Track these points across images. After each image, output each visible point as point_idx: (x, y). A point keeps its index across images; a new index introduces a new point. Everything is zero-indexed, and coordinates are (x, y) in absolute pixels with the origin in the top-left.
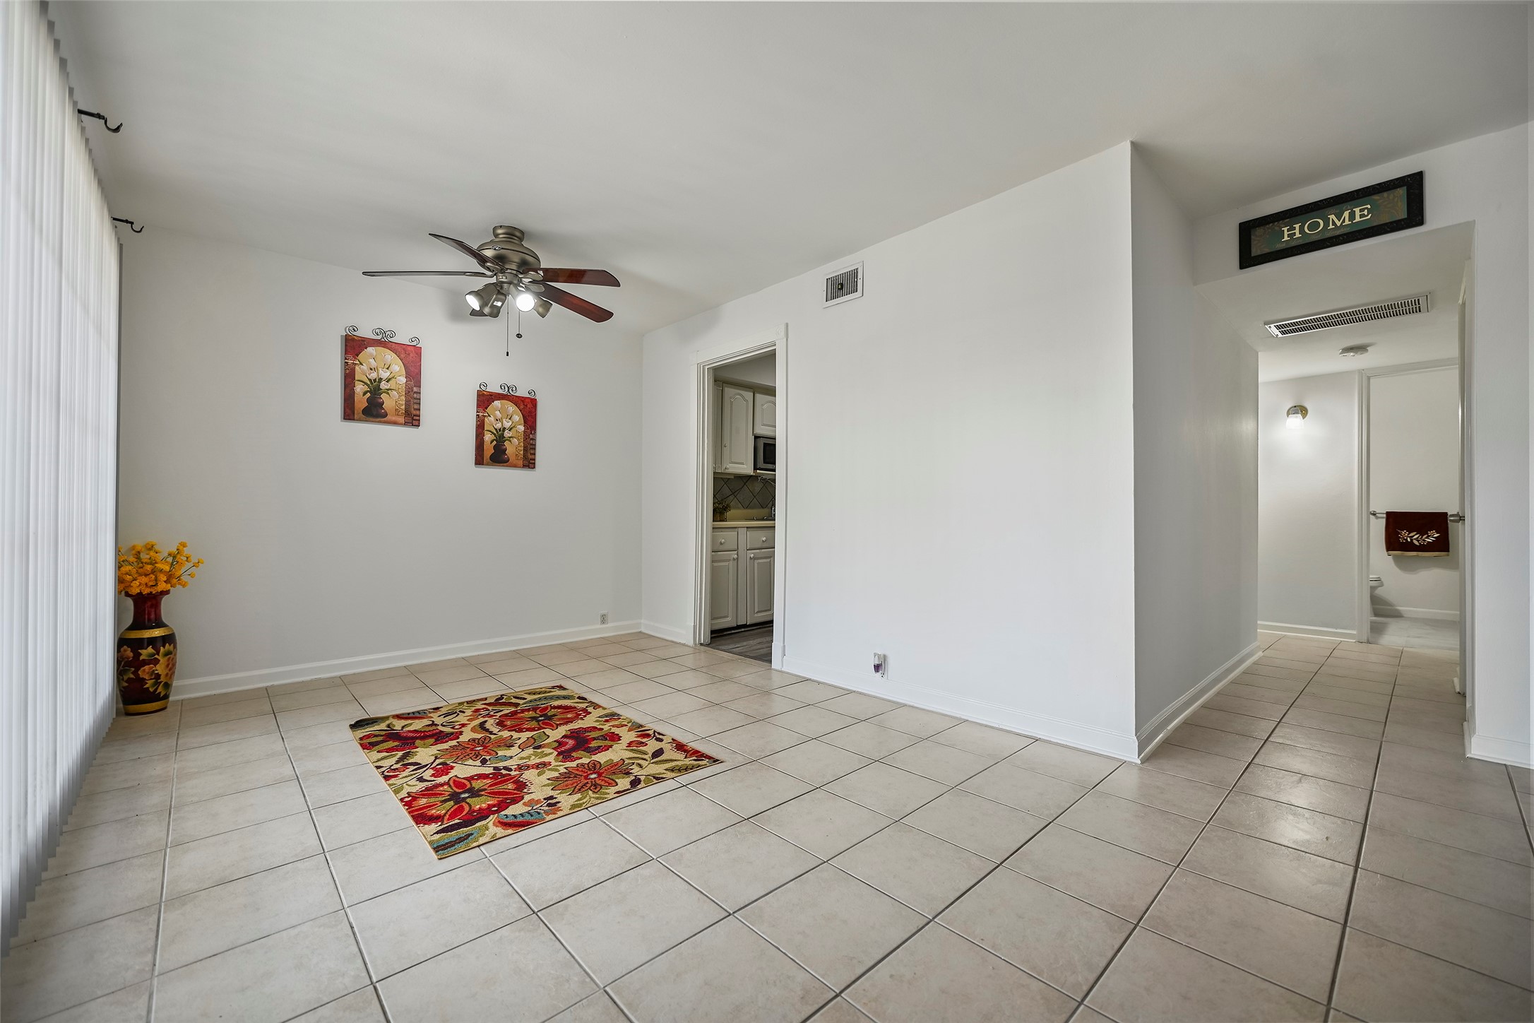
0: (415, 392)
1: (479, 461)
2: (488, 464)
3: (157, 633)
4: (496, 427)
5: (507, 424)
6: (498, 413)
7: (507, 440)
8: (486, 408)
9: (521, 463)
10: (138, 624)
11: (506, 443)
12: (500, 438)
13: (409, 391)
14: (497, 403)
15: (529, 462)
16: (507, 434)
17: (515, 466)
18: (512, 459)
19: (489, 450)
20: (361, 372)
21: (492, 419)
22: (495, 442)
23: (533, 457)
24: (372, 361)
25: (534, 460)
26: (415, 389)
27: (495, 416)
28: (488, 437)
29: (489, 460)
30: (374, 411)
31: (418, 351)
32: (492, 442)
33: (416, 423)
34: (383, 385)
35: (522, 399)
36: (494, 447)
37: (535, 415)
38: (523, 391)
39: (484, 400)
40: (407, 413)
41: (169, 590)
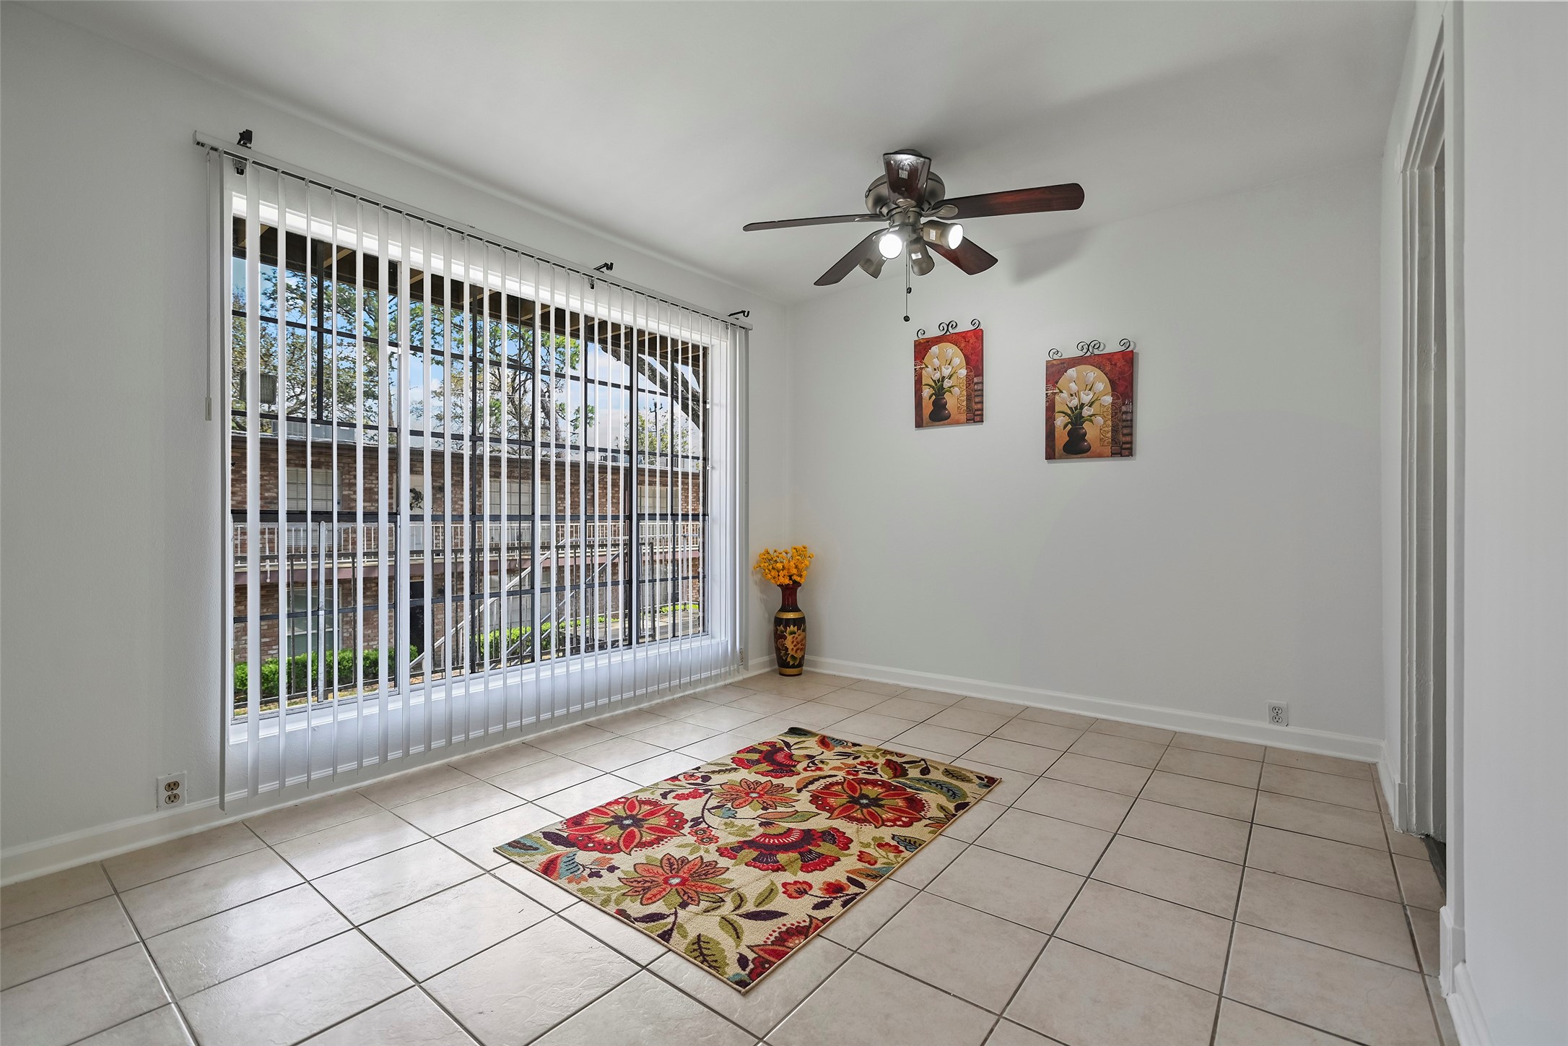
0: (975, 384)
1: (1050, 455)
2: (1060, 458)
3: (791, 615)
4: (1070, 405)
5: (1087, 398)
6: (1073, 385)
7: (1087, 420)
8: (1057, 383)
9: (1108, 450)
10: (784, 608)
12: (1077, 419)
14: (1072, 372)
15: (1122, 445)
16: (1086, 412)
17: (1100, 456)
18: (1095, 446)
19: (1062, 437)
20: (929, 375)
21: (1065, 395)
22: (1070, 427)
23: (1128, 439)
24: (936, 360)
25: (1131, 443)
26: (976, 380)
27: (1069, 389)
28: (1060, 421)
29: (1062, 451)
30: (940, 413)
31: (977, 334)
32: (1065, 426)
33: (978, 418)
35: (1110, 357)
36: (1069, 433)
37: (1132, 375)
38: (1113, 347)
39: (1055, 371)
40: (969, 409)
41: (797, 584)
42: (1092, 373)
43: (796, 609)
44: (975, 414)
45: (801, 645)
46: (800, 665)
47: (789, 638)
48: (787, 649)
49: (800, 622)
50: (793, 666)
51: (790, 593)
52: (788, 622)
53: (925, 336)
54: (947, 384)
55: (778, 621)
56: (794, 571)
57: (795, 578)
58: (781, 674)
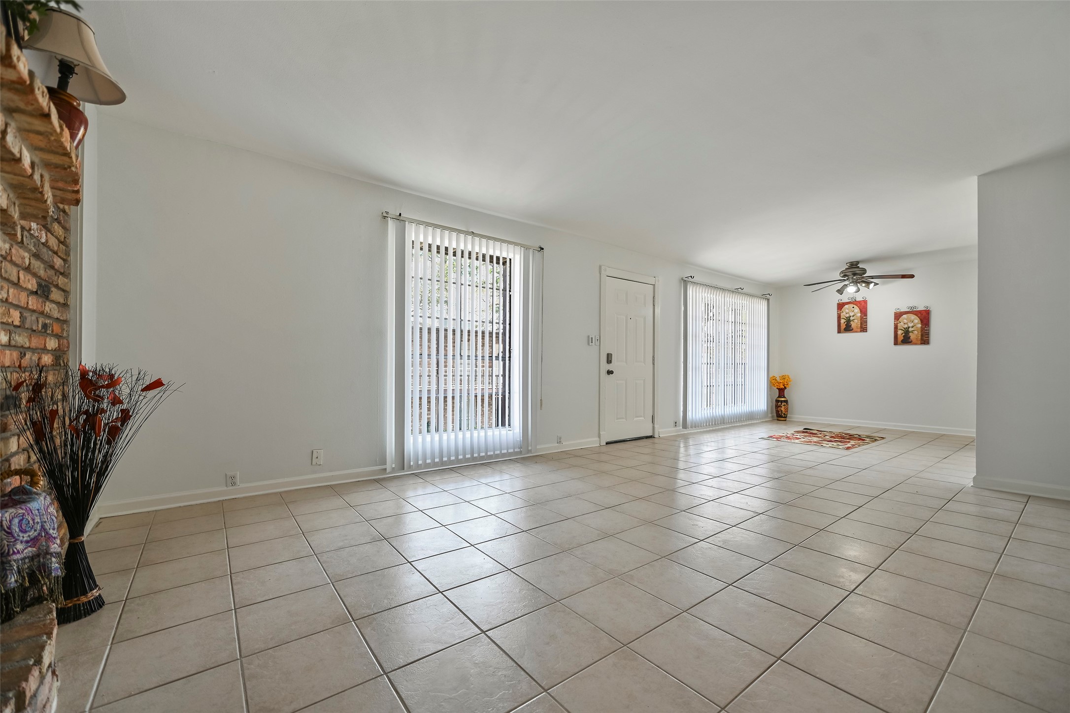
0: (864, 319)
1: (896, 343)
2: (900, 344)
3: (783, 399)
4: (904, 327)
5: (911, 325)
6: (905, 320)
7: (911, 332)
8: (899, 320)
9: (919, 342)
10: (779, 397)
11: (911, 334)
12: (907, 332)
13: (861, 318)
14: (905, 316)
15: (925, 341)
16: (911, 329)
17: (916, 344)
18: (914, 341)
20: (844, 315)
21: (902, 323)
22: (904, 334)
24: (847, 310)
25: (928, 340)
26: (864, 317)
29: (900, 342)
30: (848, 328)
31: (865, 302)
32: (902, 334)
33: (865, 331)
34: (852, 318)
35: (920, 312)
36: (904, 336)
37: (929, 318)
38: (921, 308)
39: (898, 316)
40: (861, 327)
41: (785, 388)
42: (913, 317)
43: (784, 397)
44: (863, 328)
45: (787, 410)
46: (786, 417)
47: (783, 407)
48: (782, 411)
49: (786, 402)
50: (784, 417)
51: (781, 391)
52: (782, 402)
53: (842, 302)
54: (851, 318)
55: (777, 401)
56: (786, 383)
57: (785, 386)
58: (778, 420)
